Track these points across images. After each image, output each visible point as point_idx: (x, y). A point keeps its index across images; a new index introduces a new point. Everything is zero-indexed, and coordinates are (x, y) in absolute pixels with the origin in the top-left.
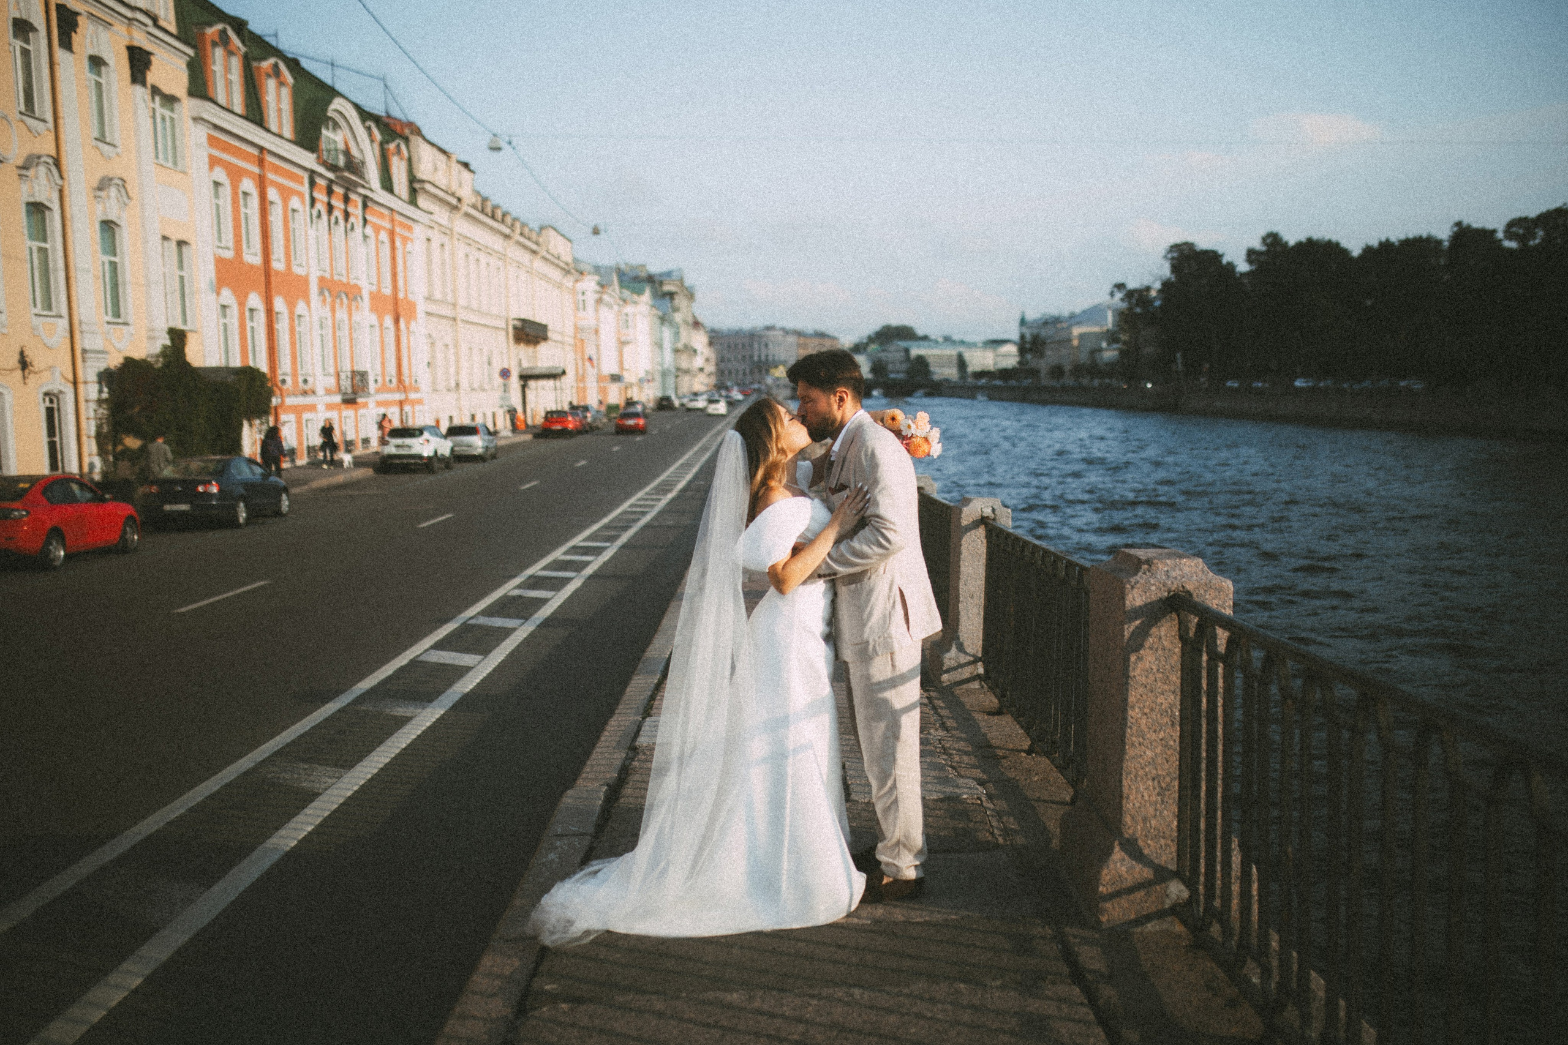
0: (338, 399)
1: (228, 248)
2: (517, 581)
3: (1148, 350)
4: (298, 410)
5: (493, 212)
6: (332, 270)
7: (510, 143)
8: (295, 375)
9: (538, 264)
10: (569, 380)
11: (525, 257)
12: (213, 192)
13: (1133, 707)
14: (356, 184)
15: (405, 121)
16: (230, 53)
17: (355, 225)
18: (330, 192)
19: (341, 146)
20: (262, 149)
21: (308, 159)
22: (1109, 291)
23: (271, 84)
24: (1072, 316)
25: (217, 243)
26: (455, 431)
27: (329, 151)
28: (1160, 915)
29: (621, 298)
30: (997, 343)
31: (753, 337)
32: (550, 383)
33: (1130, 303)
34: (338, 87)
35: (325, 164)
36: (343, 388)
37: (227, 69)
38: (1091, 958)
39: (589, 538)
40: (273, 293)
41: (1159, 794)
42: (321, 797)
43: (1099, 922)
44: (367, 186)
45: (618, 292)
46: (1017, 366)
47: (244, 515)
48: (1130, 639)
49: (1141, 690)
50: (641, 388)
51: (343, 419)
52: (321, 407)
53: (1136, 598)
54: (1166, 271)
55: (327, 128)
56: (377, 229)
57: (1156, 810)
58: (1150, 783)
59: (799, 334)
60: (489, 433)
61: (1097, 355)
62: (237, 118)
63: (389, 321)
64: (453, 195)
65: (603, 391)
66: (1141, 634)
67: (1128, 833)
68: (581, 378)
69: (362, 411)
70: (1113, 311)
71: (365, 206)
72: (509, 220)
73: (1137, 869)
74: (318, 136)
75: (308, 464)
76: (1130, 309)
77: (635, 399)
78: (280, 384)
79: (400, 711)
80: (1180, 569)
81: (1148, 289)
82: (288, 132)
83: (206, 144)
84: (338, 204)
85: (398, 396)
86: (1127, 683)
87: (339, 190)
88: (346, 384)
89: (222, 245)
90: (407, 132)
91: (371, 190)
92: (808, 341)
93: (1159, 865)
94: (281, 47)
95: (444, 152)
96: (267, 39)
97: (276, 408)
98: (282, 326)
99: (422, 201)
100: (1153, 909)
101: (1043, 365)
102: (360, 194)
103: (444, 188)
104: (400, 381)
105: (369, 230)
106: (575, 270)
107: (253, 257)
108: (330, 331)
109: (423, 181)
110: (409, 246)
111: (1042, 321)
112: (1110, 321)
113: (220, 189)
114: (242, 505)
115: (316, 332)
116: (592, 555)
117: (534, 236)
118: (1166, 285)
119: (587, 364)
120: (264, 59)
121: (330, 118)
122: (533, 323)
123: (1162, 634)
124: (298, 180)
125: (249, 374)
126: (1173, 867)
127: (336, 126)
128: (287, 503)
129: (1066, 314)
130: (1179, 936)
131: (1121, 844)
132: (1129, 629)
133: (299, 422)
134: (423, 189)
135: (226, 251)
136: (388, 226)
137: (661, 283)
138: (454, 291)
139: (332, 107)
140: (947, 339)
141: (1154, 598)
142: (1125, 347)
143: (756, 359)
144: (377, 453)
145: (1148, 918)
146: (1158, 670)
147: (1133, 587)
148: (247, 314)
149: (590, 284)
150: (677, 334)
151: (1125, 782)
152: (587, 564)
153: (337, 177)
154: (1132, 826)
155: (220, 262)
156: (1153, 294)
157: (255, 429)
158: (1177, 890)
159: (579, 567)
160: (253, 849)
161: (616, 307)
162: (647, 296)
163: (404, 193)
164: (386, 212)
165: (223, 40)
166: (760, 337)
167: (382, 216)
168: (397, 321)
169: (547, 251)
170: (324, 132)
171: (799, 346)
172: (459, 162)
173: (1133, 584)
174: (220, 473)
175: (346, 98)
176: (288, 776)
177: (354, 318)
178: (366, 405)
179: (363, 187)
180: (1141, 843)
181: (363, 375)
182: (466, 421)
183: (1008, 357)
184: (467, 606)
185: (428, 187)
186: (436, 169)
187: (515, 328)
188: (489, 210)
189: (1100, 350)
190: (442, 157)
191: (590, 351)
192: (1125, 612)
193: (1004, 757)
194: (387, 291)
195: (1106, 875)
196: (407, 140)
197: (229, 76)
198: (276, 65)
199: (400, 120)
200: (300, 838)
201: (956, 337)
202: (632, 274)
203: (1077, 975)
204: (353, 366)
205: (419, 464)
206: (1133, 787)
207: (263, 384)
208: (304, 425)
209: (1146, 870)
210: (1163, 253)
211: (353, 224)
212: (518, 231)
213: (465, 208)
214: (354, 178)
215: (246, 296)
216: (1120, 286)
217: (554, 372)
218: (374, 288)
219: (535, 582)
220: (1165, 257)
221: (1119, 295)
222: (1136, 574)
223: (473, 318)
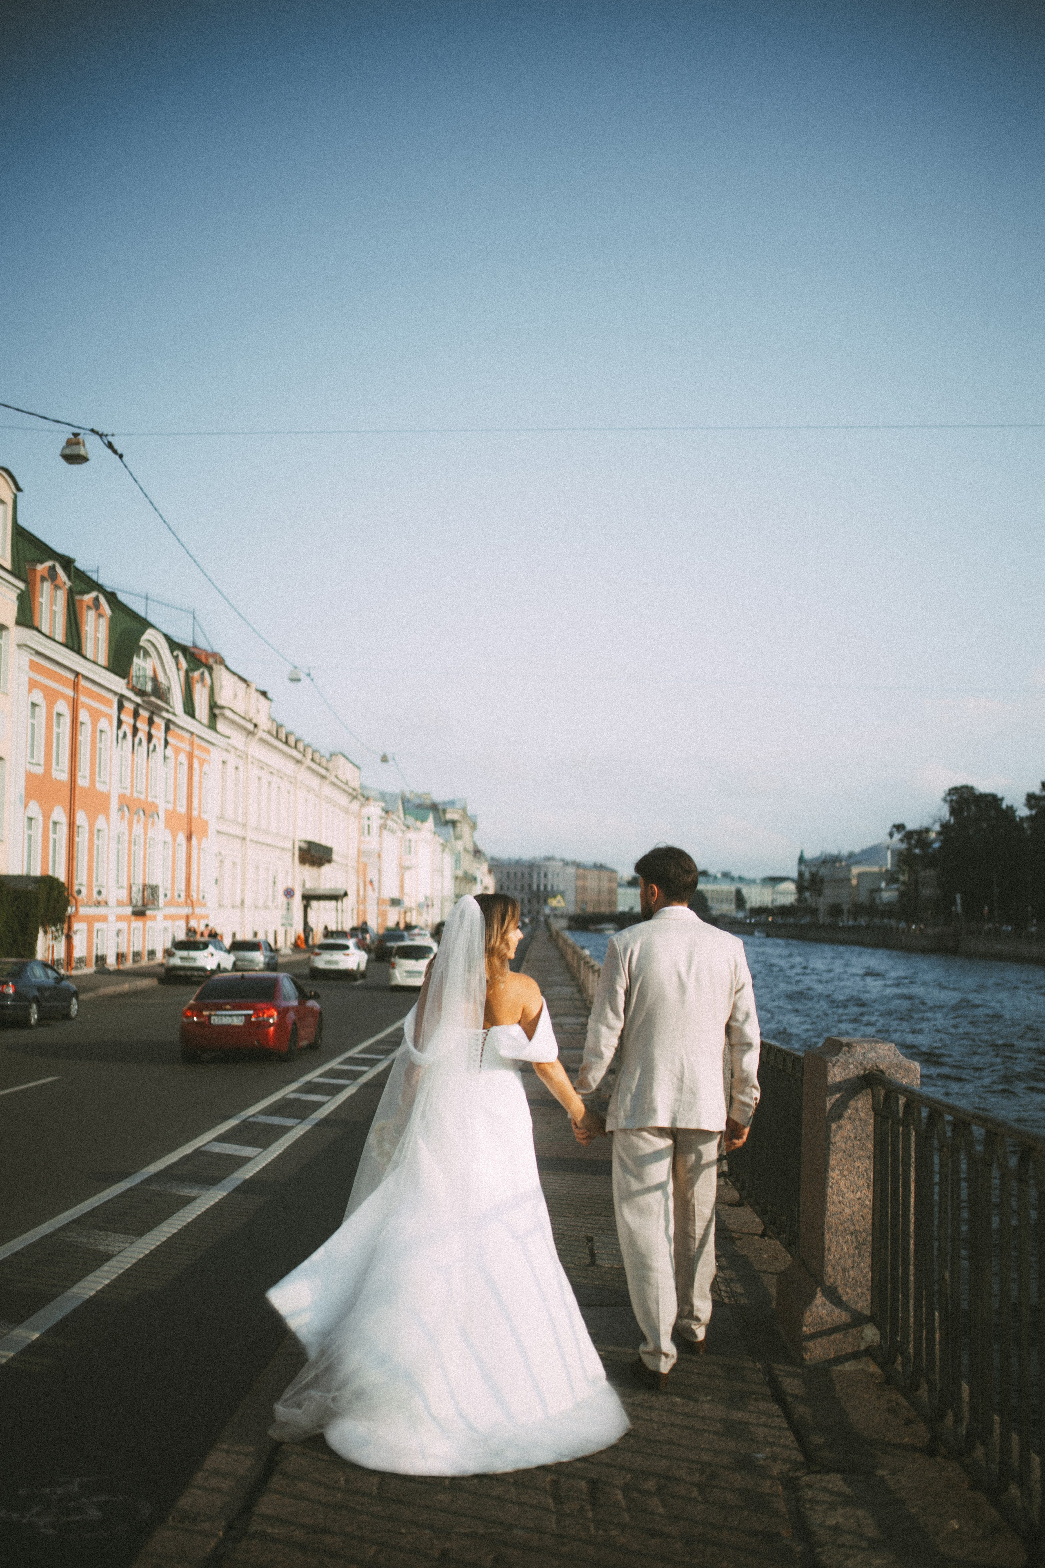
0: (129, 910)
1: (39, 765)
2: (294, 1086)
3: (926, 892)
4: (90, 920)
5: (287, 738)
6: (132, 786)
7: (309, 675)
8: (90, 887)
9: (327, 790)
10: (349, 902)
11: (315, 782)
12: (29, 714)
13: (833, 1170)
14: (161, 709)
15: (210, 651)
16: (57, 587)
17: (157, 746)
18: (136, 715)
19: (150, 673)
20: (77, 674)
21: (118, 684)
22: (888, 830)
23: (91, 615)
24: (851, 855)
25: (29, 759)
26: (238, 946)
27: (138, 677)
28: (856, 1356)
29: (404, 824)
30: (775, 880)
31: (532, 866)
32: (332, 904)
33: (909, 844)
34: (151, 619)
35: (133, 689)
36: (134, 901)
37: (53, 601)
38: (792, 1385)
39: (362, 1052)
40: (76, 808)
41: (856, 1248)
42: (114, 1259)
43: (802, 1359)
44: (171, 710)
45: (403, 819)
46: (796, 904)
47: (36, 1016)
48: (832, 1108)
49: (840, 1155)
50: (420, 913)
51: (132, 929)
52: (112, 918)
53: (837, 1074)
54: (945, 812)
55: (138, 656)
56: (177, 751)
57: (854, 1262)
58: (849, 1237)
59: (578, 865)
60: (271, 950)
61: (876, 896)
62: (58, 645)
63: (181, 838)
64: (250, 721)
65: (382, 915)
66: (842, 1105)
67: (829, 1282)
68: (362, 901)
69: (149, 924)
70: (892, 852)
71: (167, 729)
72: (301, 746)
73: (836, 1313)
74: (130, 662)
75: (96, 972)
76: (909, 850)
77: (414, 923)
78: (75, 894)
79: (186, 1192)
80: (876, 1052)
81: (927, 830)
82: (103, 659)
83: (27, 668)
84: (142, 726)
85: (185, 911)
86: (829, 1149)
87: (144, 714)
88: (137, 897)
89: (34, 761)
90: (211, 661)
91: (174, 714)
92: (587, 872)
93: (856, 1311)
94: (100, 582)
95: (244, 680)
96: (89, 574)
97: (70, 917)
98: (82, 840)
99: (220, 725)
100: (850, 1350)
101: (822, 903)
102: (164, 718)
103: (243, 715)
104: (188, 895)
105: (169, 751)
106: (361, 796)
107: (61, 774)
108: (126, 845)
109: (222, 708)
110: (206, 768)
111: (820, 860)
112: (889, 862)
113: (37, 709)
114: (34, 1006)
115: (113, 845)
116: (368, 1066)
117: (324, 763)
118: (945, 826)
119: (369, 888)
120: (88, 592)
121: (142, 647)
122: (319, 846)
123: (859, 1106)
124: (108, 703)
125: (48, 883)
126: (867, 1312)
127: (147, 654)
128: (76, 1007)
129: (845, 852)
130: (872, 1375)
131: (822, 1290)
132: (830, 1102)
133: (90, 931)
134: (223, 715)
135: (38, 767)
136: (188, 748)
137: (444, 811)
138: (245, 814)
139: (145, 637)
140: (726, 875)
141: (851, 1075)
142: (902, 888)
143: (535, 887)
144: (162, 965)
145: (847, 1358)
146: (856, 1137)
147: (834, 1065)
148: (51, 826)
149: (374, 810)
150: (457, 861)
151: (827, 1236)
152: (362, 1073)
153: (144, 701)
154: (832, 1276)
155: (30, 776)
156: (933, 835)
157: (50, 936)
158: (871, 1333)
159: (354, 1076)
160: (54, 1297)
161: (400, 834)
162: (430, 823)
163: (205, 718)
164: (187, 735)
165: (52, 574)
166: (539, 867)
167: (181, 739)
168: (189, 838)
169: (336, 777)
170: (135, 660)
171: (578, 877)
172: (257, 690)
173: (834, 1062)
174: (17, 974)
175: (157, 629)
176: (85, 1240)
177: (149, 835)
178: (154, 918)
179: (167, 711)
180: (840, 1291)
181: (154, 889)
182: (249, 937)
183: (787, 894)
184: (248, 1106)
185: (228, 713)
186: (235, 696)
187: (300, 849)
188: (283, 736)
189: (879, 890)
190: (244, 685)
191: (372, 874)
192: (827, 1086)
193: (738, 1239)
194: (182, 810)
195: (808, 1318)
196: (210, 669)
197: (54, 608)
198: (97, 599)
199: (205, 650)
200: (98, 1288)
201: (735, 874)
202: (418, 801)
203: (778, 1396)
204: (144, 880)
205: (202, 977)
206: (833, 1240)
207: (61, 893)
208: (95, 933)
209: (843, 1313)
210: (943, 795)
211: (155, 746)
212: (309, 756)
213: (260, 734)
214: (159, 702)
215: (52, 810)
216: (899, 827)
217: (337, 893)
218: (170, 807)
219: (311, 1088)
220: (945, 800)
221: (897, 836)
222: (837, 1054)
223: (262, 839)
